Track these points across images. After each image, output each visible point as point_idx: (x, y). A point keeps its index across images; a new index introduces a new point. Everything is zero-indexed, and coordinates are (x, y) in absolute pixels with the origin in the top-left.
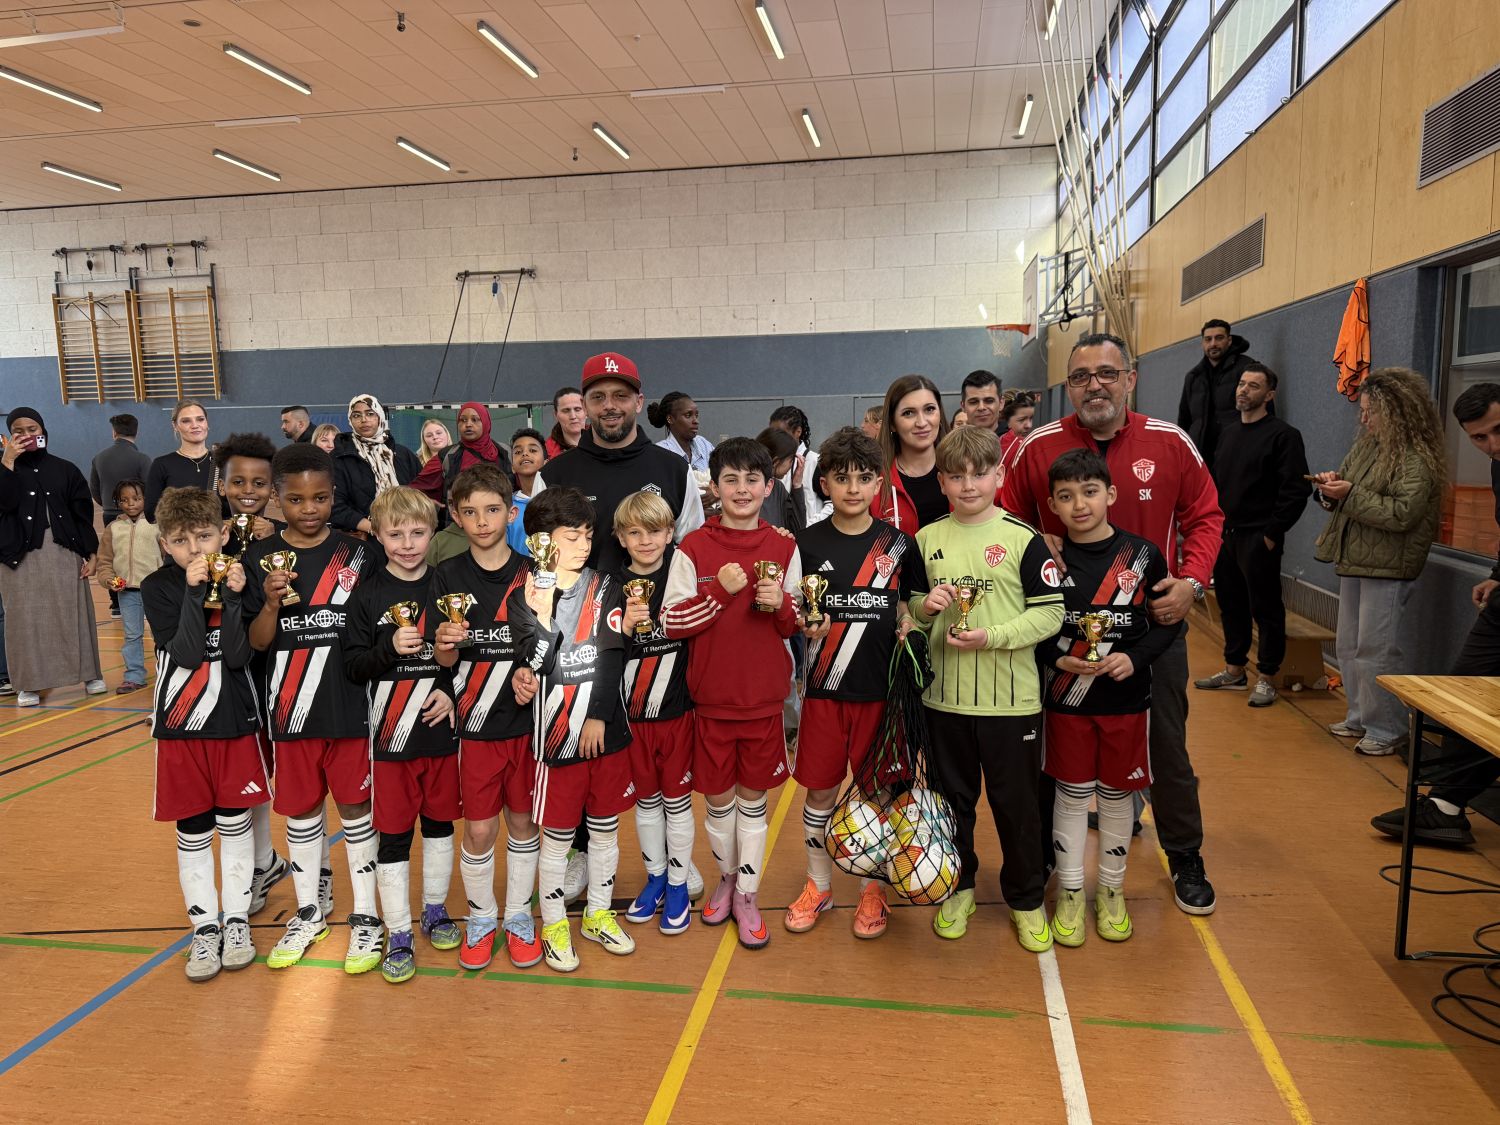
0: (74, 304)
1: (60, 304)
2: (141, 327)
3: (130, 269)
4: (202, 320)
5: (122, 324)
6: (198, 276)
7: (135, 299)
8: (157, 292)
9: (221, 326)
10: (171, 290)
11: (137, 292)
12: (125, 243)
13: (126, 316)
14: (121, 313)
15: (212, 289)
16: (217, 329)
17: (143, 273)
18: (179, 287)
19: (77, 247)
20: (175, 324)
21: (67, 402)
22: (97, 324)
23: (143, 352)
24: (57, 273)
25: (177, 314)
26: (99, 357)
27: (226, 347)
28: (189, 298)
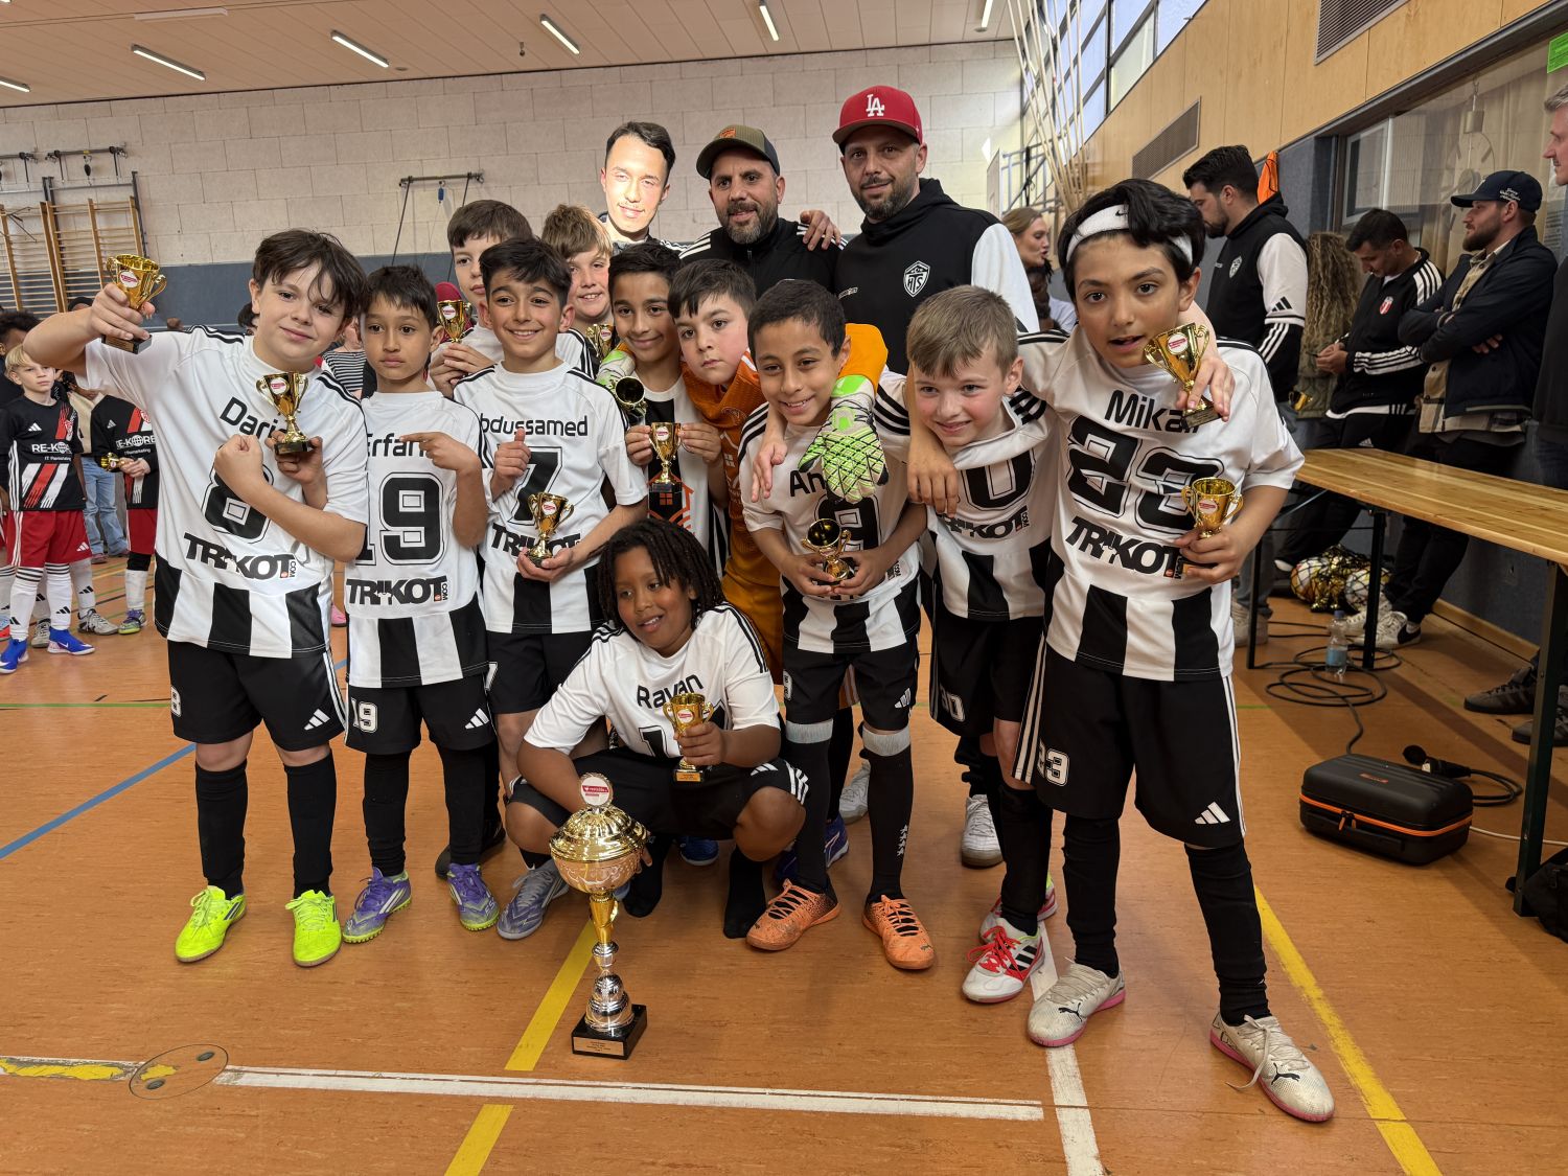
2: (60, 242)
3: (44, 179)
4: (125, 233)
5: (39, 238)
6: (119, 185)
7: (51, 211)
8: (75, 203)
9: (148, 240)
10: (91, 201)
11: (54, 203)
12: (36, 150)
13: (43, 230)
14: (36, 227)
15: (136, 199)
16: (143, 243)
17: (58, 183)
18: (100, 197)
20: (97, 238)
22: (12, 239)
23: (64, 269)
25: (98, 228)
26: (16, 276)
28: (111, 210)
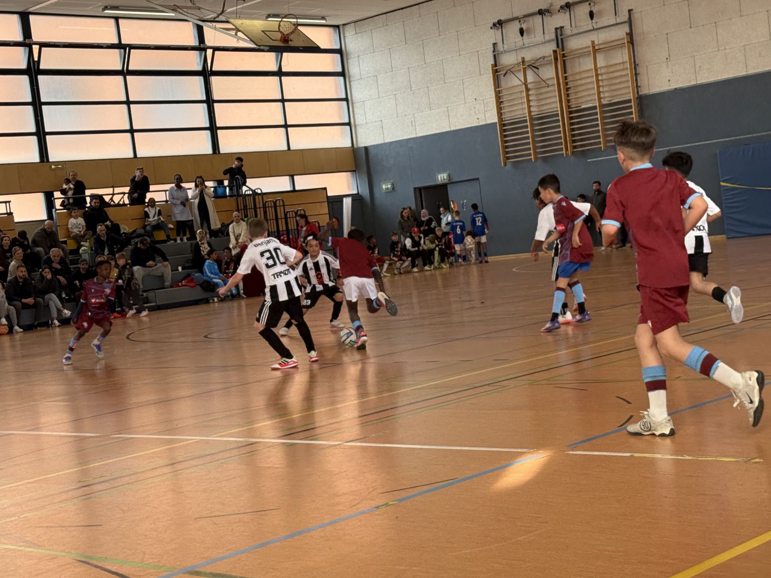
0: (510, 71)
1: (498, 73)
2: (567, 84)
3: (556, 29)
4: (621, 67)
5: (550, 82)
6: (617, 24)
7: (561, 57)
8: (580, 47)
9: (639, 70)
10: (593, 42)
11: (563, 50)
12: (551, 5)
13: (554, 75)
14: (549, 73)
15: (630, 35)
16: (636, 74)
17: (568, 31)
18: (601, 38)
19: (511, 17)
20: (597, 75)
21: (505, 164)
22: (529, 86)
23: (569, 107)
24: (494, 44)
25: (598, 66)
26: (531, 118)
27: (644, 91)
28: (610, 47)
